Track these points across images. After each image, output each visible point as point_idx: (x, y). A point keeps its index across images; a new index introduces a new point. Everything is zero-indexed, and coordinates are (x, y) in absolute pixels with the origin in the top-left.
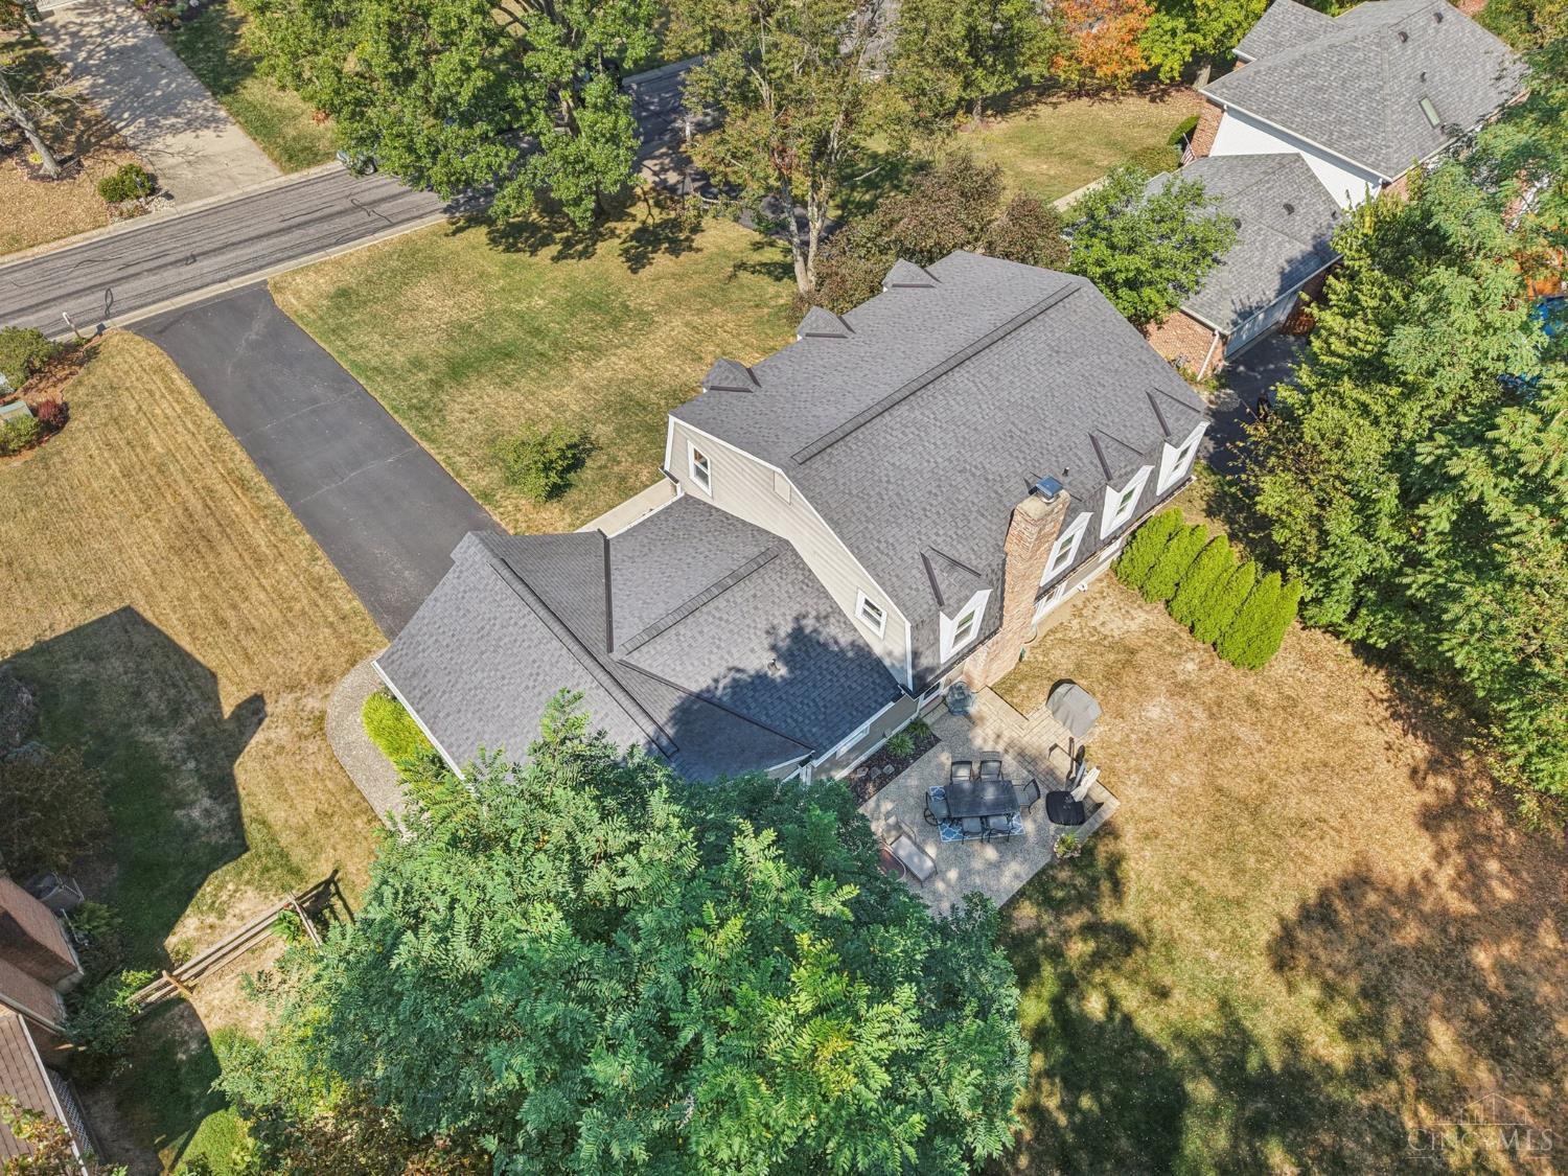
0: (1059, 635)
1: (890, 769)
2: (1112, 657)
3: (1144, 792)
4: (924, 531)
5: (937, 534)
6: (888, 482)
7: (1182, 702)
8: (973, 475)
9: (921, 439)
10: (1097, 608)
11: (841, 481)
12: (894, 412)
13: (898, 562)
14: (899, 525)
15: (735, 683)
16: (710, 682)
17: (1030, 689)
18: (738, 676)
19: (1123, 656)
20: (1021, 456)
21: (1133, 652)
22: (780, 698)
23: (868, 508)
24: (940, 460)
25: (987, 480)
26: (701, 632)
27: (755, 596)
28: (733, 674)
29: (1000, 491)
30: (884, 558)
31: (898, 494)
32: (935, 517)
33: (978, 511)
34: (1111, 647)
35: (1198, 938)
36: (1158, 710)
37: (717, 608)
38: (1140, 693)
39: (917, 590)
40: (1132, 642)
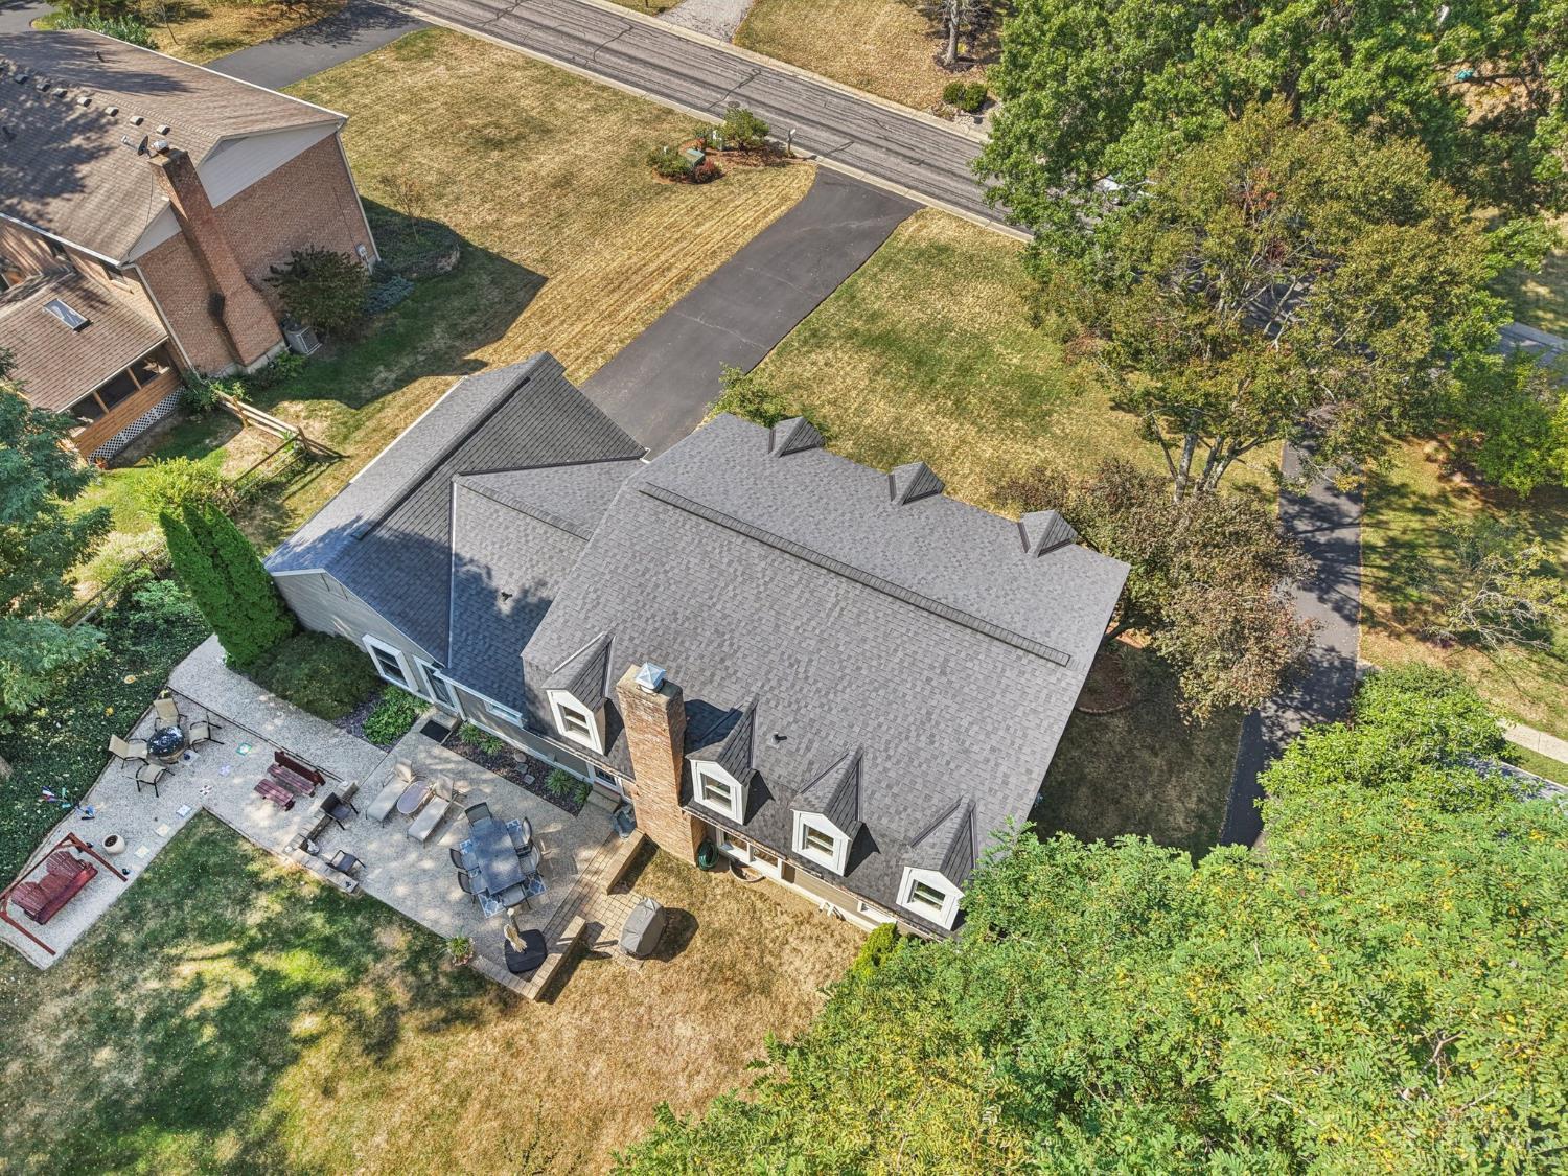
0: (759, 905)
1: (530, 779)
2: (749, 968)
3: (569, 1035)
4: (629, 625)
5: (632, 639)
6: (666, 572)
7: (709, 1063)
8: (720, 645)
9: (733, 581)
10: (818, 939)
11: (642, 532)
12: (749, 544)
13: (582, 616)
14: (624, 601)
15: (477, 578)
16: (468, 556)
17: (671, 889)
18: (484, 576)
19: (754, 979)
20: (773, 683)
21: (765, 990)
22: (480, 617)
23: (626, 567)
24: (719, 607)
25: (723, 660)
26: (507, 528)
27: (562, 551)
28: (484, 572)
29: (717, 679)
30: (580, 602)
31: (657, 586)
32: (650, 628)
33: (680, 667)
34: (762, 966)
35: (397, 1119)
36: (689, 1033)
37: (534, 528)
38: (705, 1008)
39: (560, 644)
40: (781, 988)
